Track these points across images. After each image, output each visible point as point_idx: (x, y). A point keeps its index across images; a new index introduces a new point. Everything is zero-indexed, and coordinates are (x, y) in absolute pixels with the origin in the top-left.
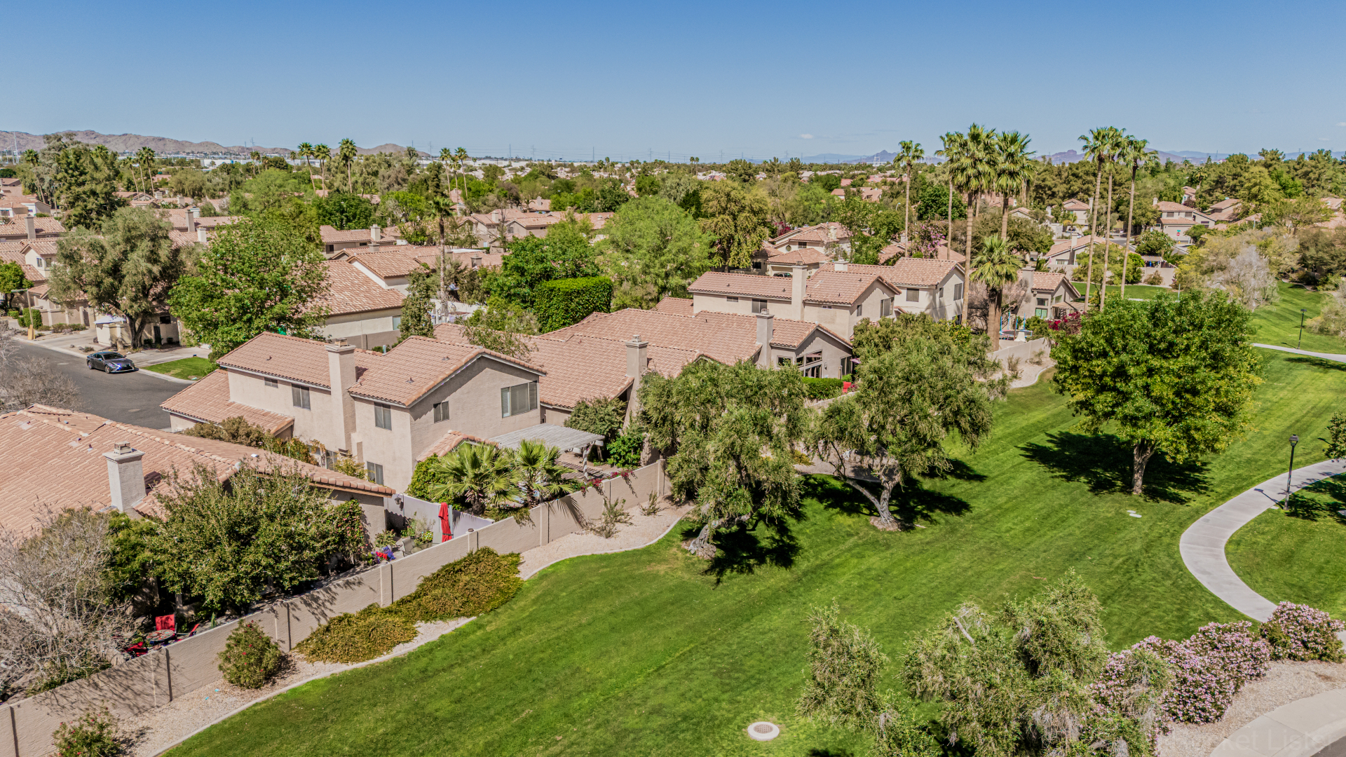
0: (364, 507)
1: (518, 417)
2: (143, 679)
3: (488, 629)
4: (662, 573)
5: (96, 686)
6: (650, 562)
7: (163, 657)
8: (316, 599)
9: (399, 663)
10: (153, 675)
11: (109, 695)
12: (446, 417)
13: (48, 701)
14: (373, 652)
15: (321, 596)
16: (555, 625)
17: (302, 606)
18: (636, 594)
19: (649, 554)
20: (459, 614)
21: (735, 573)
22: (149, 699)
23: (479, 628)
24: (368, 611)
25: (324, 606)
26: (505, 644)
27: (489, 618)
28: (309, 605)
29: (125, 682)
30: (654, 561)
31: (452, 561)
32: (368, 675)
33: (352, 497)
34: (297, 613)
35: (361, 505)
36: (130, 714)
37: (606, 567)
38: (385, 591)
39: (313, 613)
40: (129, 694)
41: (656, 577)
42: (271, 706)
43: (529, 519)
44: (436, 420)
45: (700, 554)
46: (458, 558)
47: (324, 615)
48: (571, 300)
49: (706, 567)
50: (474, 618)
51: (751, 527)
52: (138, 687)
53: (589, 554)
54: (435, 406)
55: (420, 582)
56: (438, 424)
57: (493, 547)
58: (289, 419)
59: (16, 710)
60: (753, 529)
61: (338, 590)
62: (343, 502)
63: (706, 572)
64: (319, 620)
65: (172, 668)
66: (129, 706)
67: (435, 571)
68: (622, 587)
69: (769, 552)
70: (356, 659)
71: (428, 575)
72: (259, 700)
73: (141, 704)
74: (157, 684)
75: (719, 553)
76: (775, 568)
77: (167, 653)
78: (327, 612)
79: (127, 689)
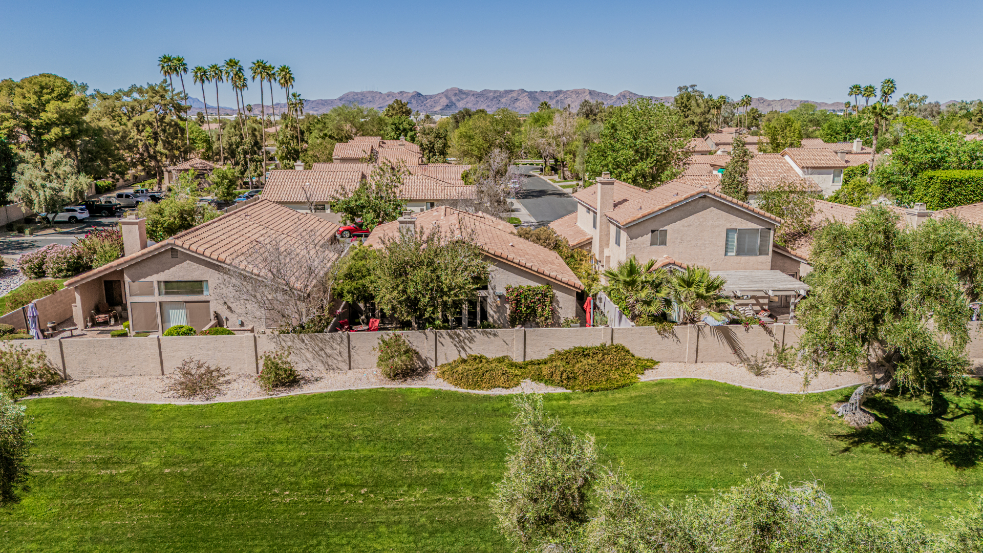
1: (744, 259)
2: (331, 347)
3: (572, 402)
4: (785, 420)
5: (303, 341)
6: (780, 407)
7: (345, 337)
8: (458, 336)
9: (487, 398)
10: (338, 347)
11: (311, 350)
12: (663, 243)
13: (275, 340)
14: (477, 385)
15: (462, 334)
16: (629, 420)
17: (447, 337)
18: (735, 427)
20: (560, 384)
21: (878, 449)
22: (335, 361)
23: (565, 399)
24: (500, 360)
25: (464, 343)
26: (573, 417)
27: (581, 396)
28: (451, 337)
29: (320, 345)
30: (786, 407)
31: (583, 346)
32: (458, 398)
33: (548, 283)
34: (442, 340)
35: (555, 291)
36: (323, 368)
37: (728, 396)
38: (518, 349)
39: (455, 345)
40: (322, 353)
41: (773, 421)
42: (394, 393)
43: (673, 334)
44: (652, 244)
45: (847, 418)
46: (589, 345)
47: (465, 351)
49: (844, 432)
50: (570, 391)
51: (950, 416)
52: (329, 351)
53: (723, 381)
54: (653, 231)
55: (552, 352)
56: (654, 247)
57: (628, 347)
58: (589, 237)
59: (257, 338)
60: (951, 420)
61: (477, 334)
62: (540, 285)
63: (839, 436)
64: (459, 352)
65: (351, 347)
66: (322, 362)
67: (567, 348)
68: (727, 416)
70: (468, 386)
71: (560, 350)
73: (330, 363)
74: (340, 353)
75: (875, 425)
76: (941, 464)
77: (348, 337)
78: (467, 348)
79: (322, 349)
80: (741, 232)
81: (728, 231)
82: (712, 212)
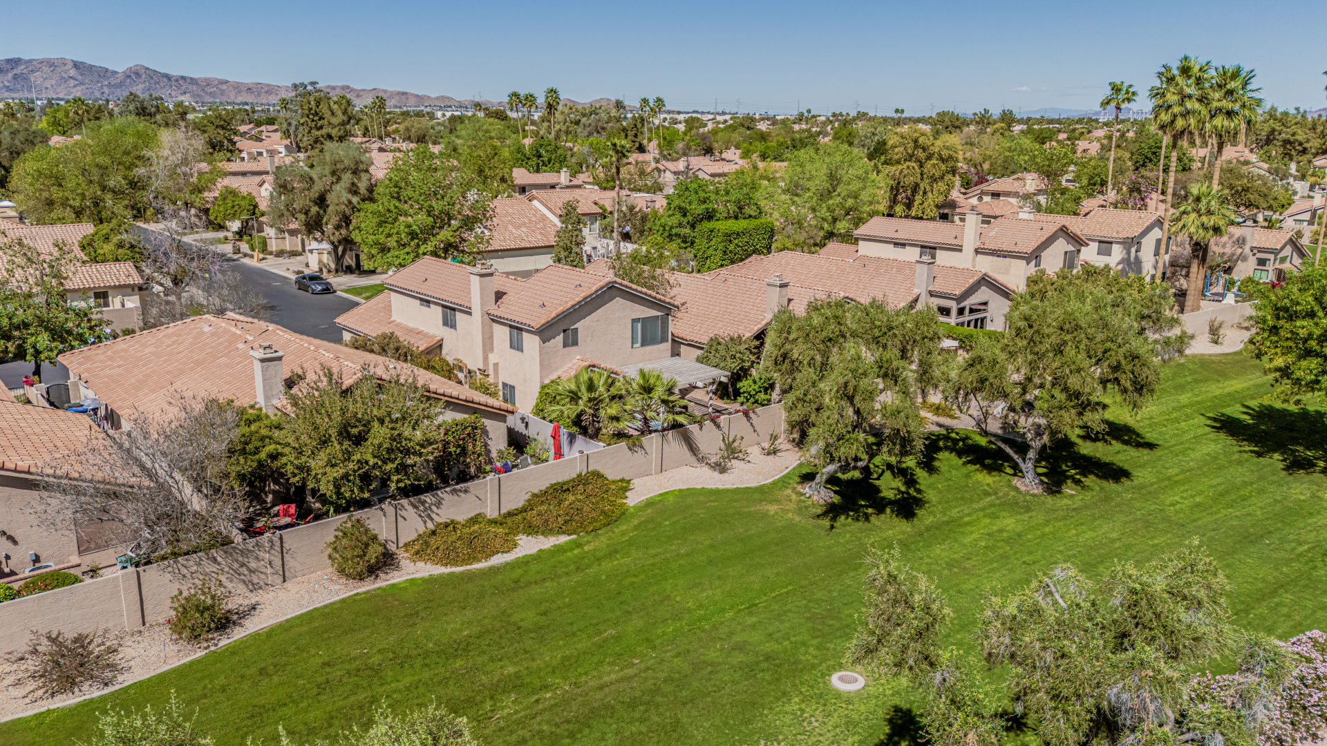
0: (488, 423)
1: (648, 349)
2: (257, 558)
3: (586, 548)
4: (772, 513)
5: (215, 560)
6: (761, 501)
7: (276, 539)
8: (423, 503)
9: (494, 571)
10: (267, 555)
11: (227, 569)
12: (575, 343)
13: (170, 569)
14: (473, 559)
15: (428, 500)
16: (651, 552)
17: (410, 508)
18: (741, 531)
19: (763, 493)
20: (561, 532)
21: (850, 520)
22: (263, 576)
23: (578, 547)
24: (474, 520)
25: (431, 510)
26: (600, 565)
27: (589, 538)
28: (415, 507)
29: (240, 559)
30: (765, 500)
31: (560, 480)
32: (463, 579)
33: (475, 411)
34: (403, 513)
35: (483, 420)
36: (245, 590)
37: (714, 501)
38: (492, 502)
39: (420, 516)
40: (244, 570)
41: (765, 516)
42: (370, 597)
43: (642, 447)
44: (565, 345)
45: (815, 498)
46: (566, 478)
47: (432, 519)
48: (730, 241)
49: (819, 511)
50: (574, 537)
51: (875, 476)
52: (253, 565)
53: (699, 487)
54: (564, 331)
55: (528, 497)
56: (566, 349)
57: (602, 471)
58: (439, 338)
59: (142, 575)
60: (878, 479)
61: (445, 496)
62: (466, 416)
63: (818, 516)
64: (425, 522)
65: (285, 551)
66: (244, 581)
67: (543, 488)
68: (727, 522)
69: (891, 503)
70: (455, 563)
71: (536, 491)
72: (360, 590)
73: (255, 581)
74: (270, 564)
75: (836, 499)
76: (896, 520)
77: (281, 539)
78: (434, 516)
79: (242, 565)
80: (645, 321)
81: (634, 321)
82: (619, 302)
